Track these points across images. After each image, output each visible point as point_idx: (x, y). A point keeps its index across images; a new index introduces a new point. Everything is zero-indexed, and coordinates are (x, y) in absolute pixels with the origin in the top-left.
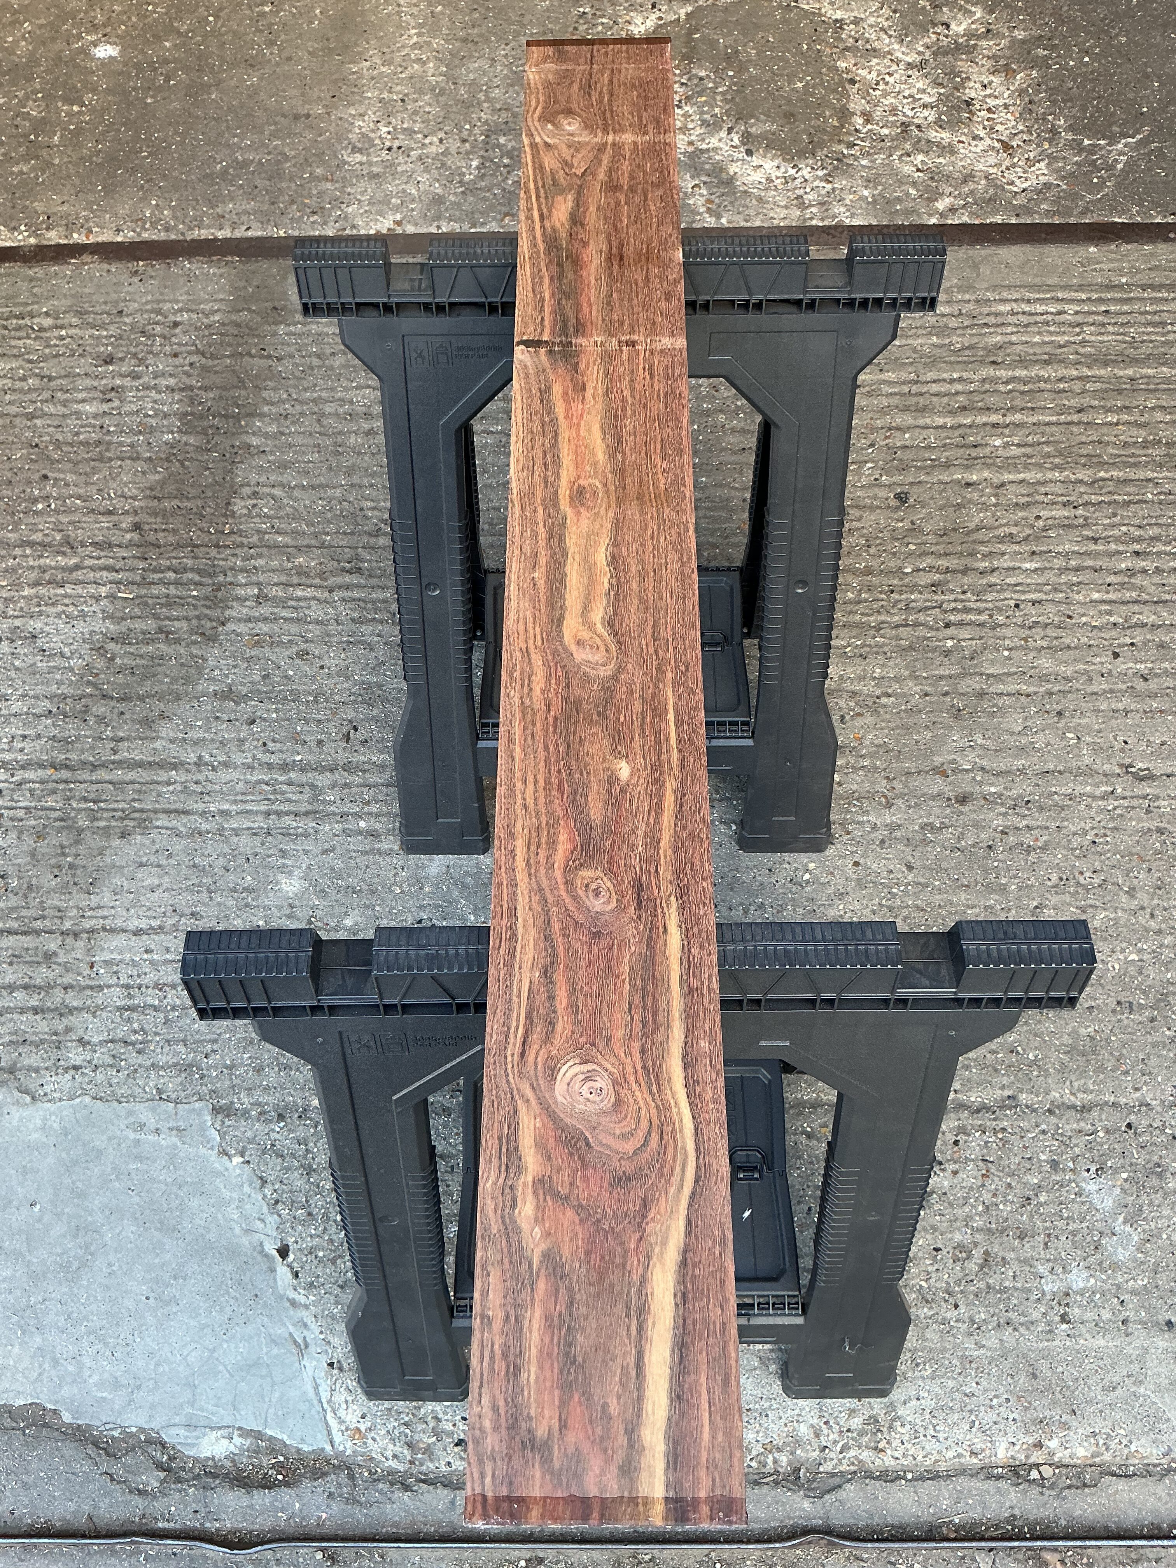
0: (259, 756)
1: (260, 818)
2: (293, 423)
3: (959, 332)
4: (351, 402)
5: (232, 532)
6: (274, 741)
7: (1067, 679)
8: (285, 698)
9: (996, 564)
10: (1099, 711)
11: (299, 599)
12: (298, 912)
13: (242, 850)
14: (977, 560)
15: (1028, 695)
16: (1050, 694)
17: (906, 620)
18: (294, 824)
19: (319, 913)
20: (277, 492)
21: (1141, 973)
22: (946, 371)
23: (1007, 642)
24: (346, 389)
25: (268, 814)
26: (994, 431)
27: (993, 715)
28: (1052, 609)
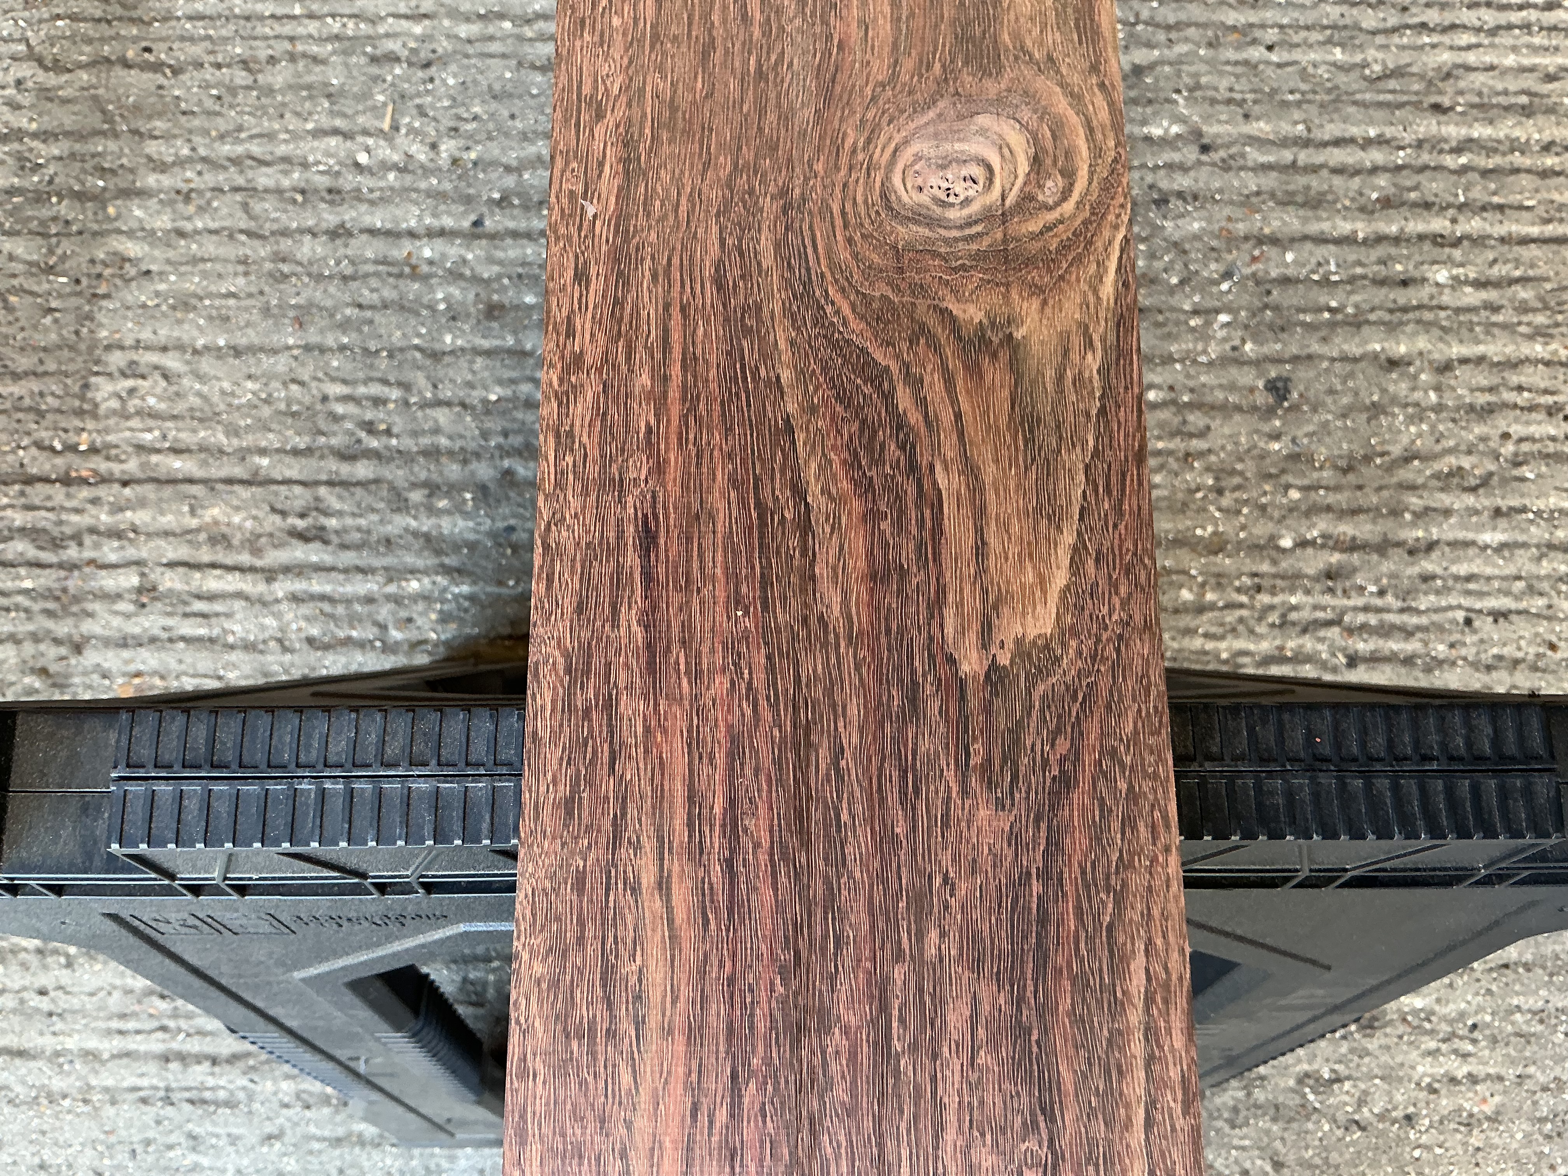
1: (152, 1067)
2: (201, 209)
3: (1380, 40)
4: (305, 165)
5: (93, 450)
9: (1435, 533)
11: (211, 597)
13: (123, 1133)
17: (1281, 648)
20: (172, 362)
22: (1357, 124)
24: (295, 137)
25: (166, 1058)
26: (1436, 252)
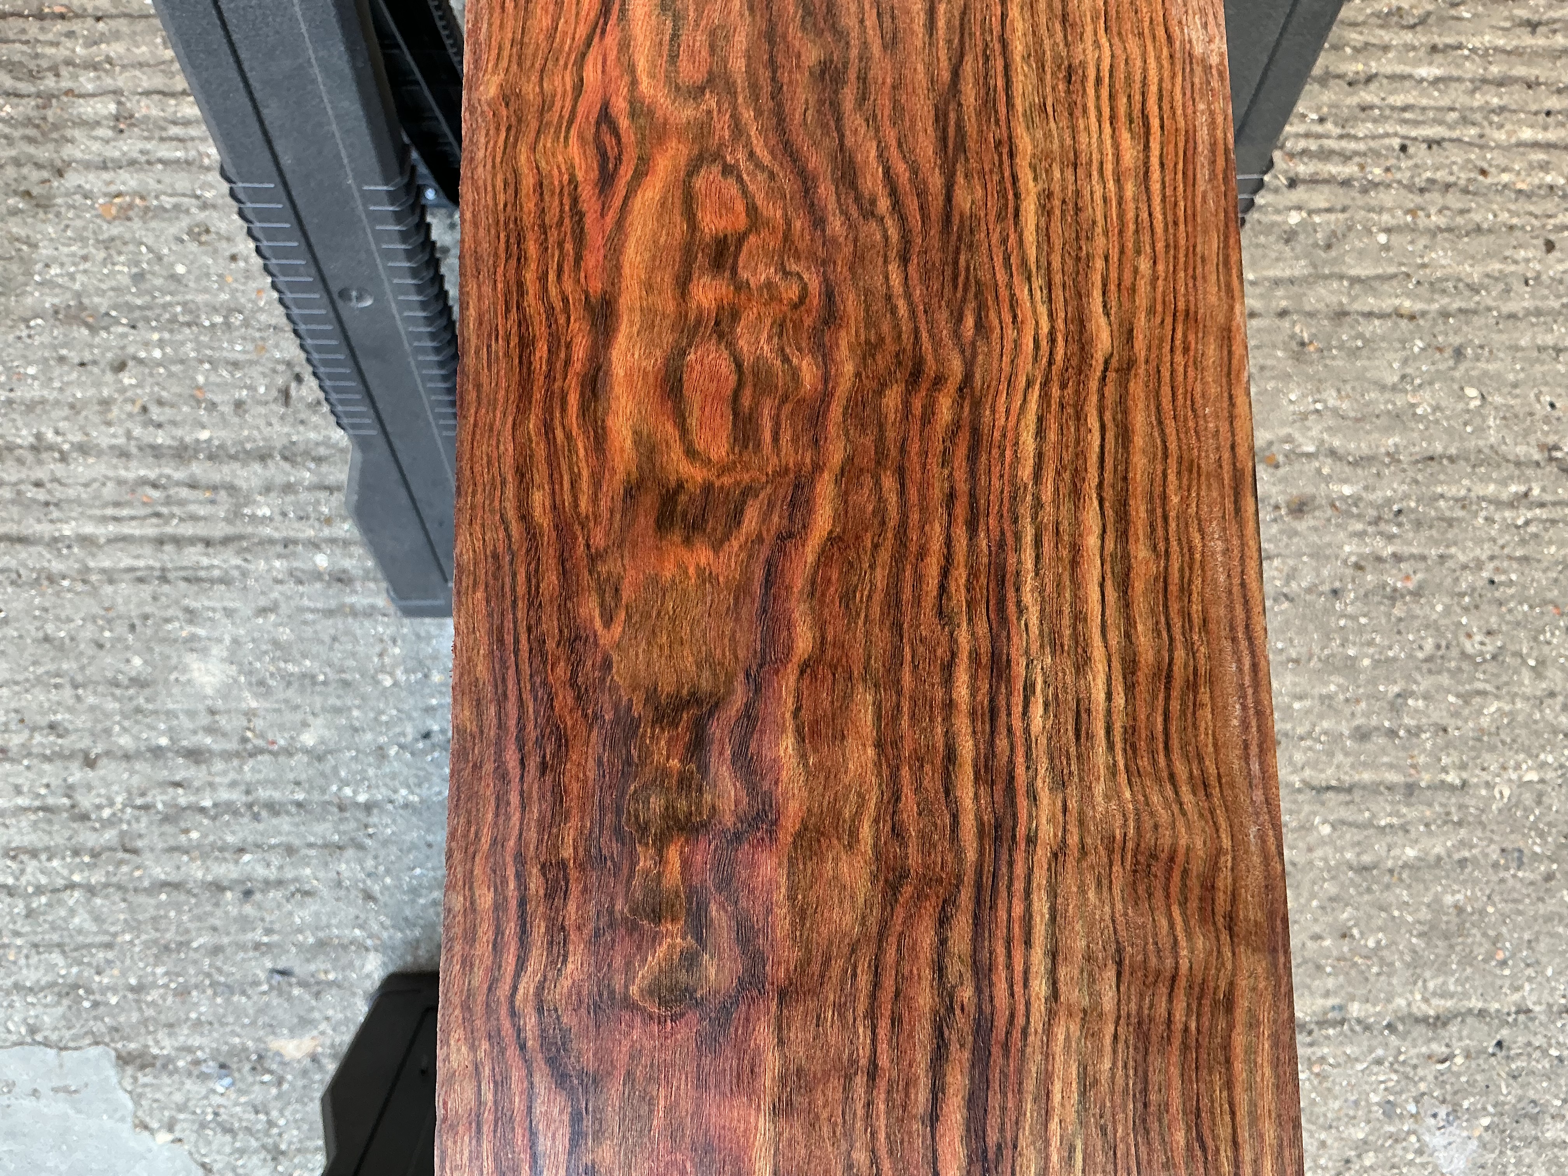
0: (137, 431)
6: (160, 403)
7: (1474, 289)
8: (173, 320)
10: (1516, 348)
12: (223, 721)
14: (1345, 59)
15: (1412, 317)
16: (1445, 314)
18: (205, 561)
19: (259, 723)
21: (1539, 803)
23: (1386, 217)
27: (1354, 353)
28: (1456, 155)
